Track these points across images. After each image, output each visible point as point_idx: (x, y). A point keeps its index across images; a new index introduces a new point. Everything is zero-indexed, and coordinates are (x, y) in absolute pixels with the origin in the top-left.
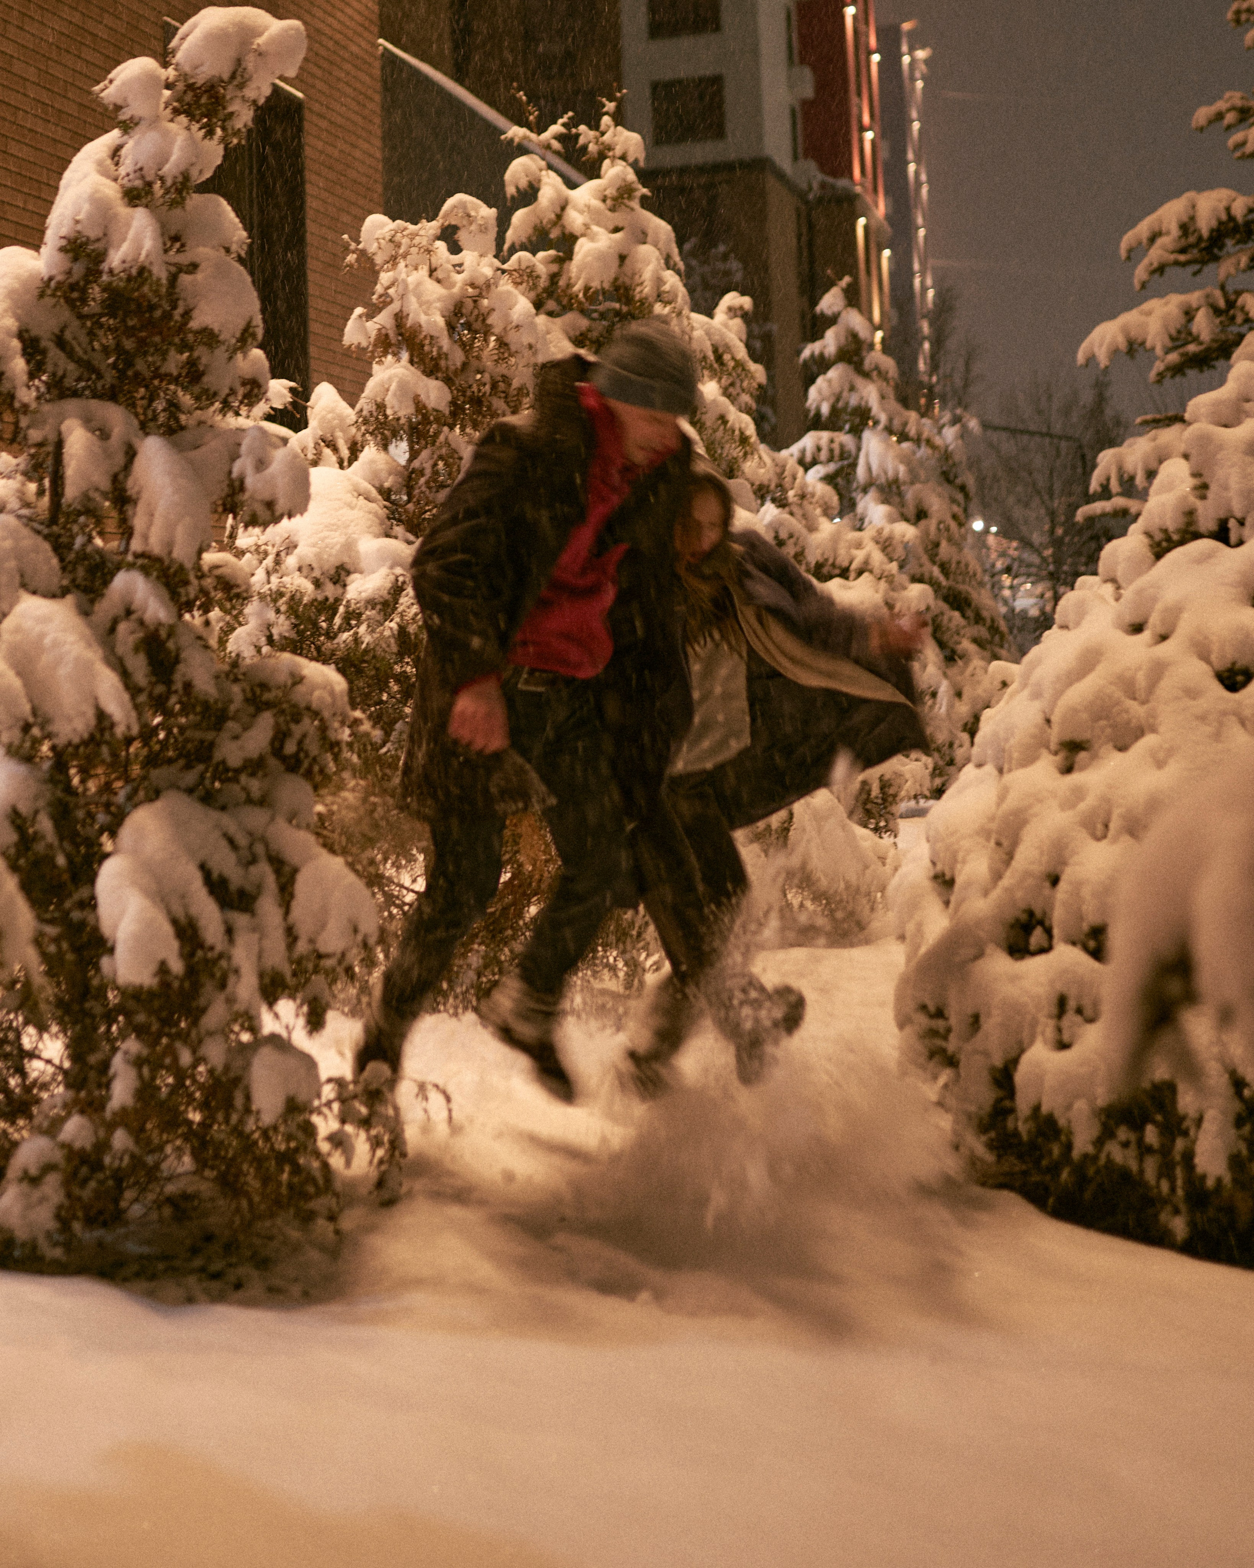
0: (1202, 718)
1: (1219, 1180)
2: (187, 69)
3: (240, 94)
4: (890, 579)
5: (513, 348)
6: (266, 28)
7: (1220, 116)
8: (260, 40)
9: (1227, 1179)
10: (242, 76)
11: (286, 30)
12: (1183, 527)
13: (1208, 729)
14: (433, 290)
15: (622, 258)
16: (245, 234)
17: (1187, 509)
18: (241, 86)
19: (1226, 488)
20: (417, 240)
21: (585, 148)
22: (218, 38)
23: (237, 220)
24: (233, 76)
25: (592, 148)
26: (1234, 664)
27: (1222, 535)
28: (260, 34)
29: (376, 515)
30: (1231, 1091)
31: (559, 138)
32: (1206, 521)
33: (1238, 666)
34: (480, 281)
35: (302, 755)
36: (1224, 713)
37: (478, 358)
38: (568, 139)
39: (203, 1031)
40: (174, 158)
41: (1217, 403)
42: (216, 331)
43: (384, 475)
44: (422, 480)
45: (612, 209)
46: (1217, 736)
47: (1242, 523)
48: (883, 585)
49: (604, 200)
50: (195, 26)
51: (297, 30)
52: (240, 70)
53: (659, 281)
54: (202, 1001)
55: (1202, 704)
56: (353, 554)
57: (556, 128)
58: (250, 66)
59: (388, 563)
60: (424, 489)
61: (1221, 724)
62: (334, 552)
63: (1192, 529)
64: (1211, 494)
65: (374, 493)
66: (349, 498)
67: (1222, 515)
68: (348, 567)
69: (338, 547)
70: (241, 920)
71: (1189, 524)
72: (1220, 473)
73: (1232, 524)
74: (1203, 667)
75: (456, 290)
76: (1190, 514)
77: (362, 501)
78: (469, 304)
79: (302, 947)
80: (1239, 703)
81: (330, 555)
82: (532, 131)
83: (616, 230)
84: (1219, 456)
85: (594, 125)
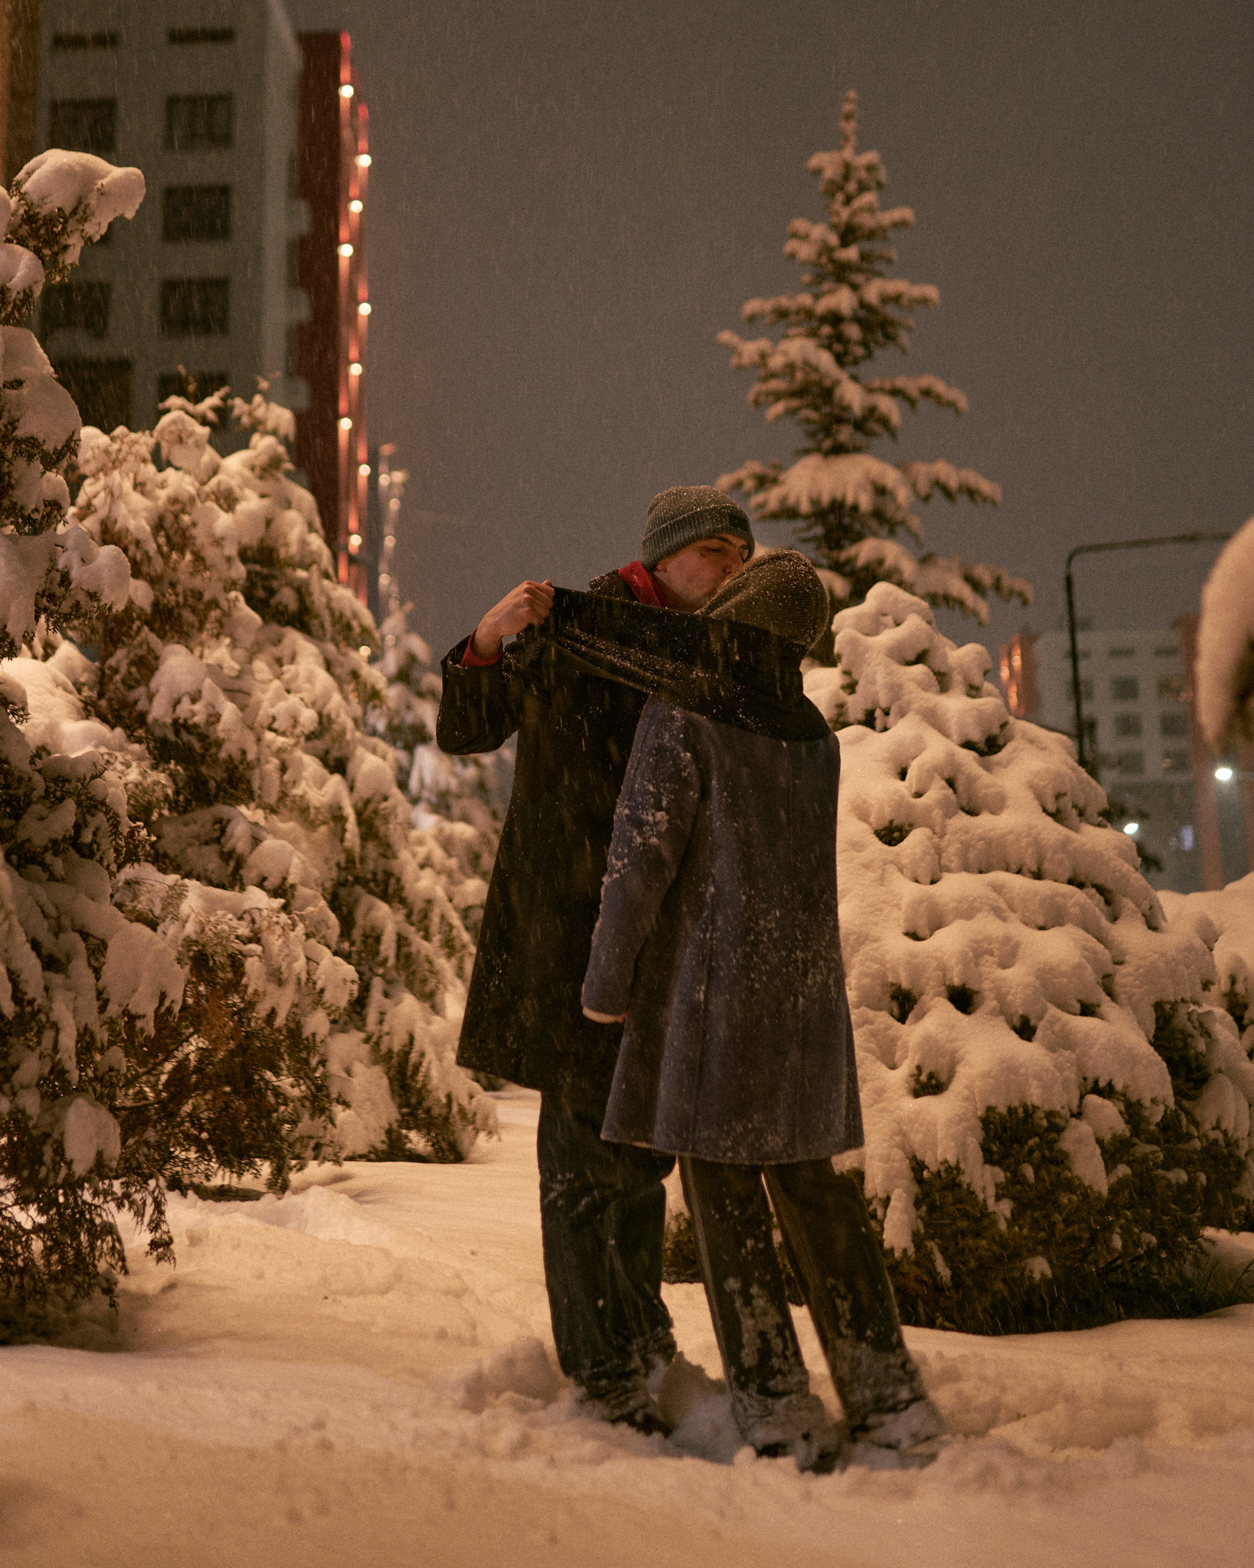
0: (867, 866)
1: (905, 1251)
2: (35, 198)
3: (81, 227)
4: (450, 874)
5: (209, 562)
6: (108, 173)
7: (739, 484)
8: (105, 181)
9: (911, 1251)
10: (84, 212)
11: (127, 175)
12: (835, 718)
13: (872, 875)
14: (137, 500)
15: (269, 522)
16: (52, 370)
17: (840, 702)
18: (84, 220)
19: (872, 682)
20: (136, 448)
21: (239, 419)
22: (65, 174)
23: (45, 356)
24: (74, 212)
25: (245, 420)
26: (891, 822)
27: (869, 721)
28: (102, 177)
29: (74, 705)
30: (910, 1174)
31: (216, 409)
32: (855, 709)
33: (895, 823)
34: (184, 497)
35: (95, 846)
36: (885, 863)
37: (175, 569)
38: (223, 412)
39: (16, 1084)
40: (19, 274)
41: (859, 617)
42: (41, 441)
43: (79, 671)
44: (118, 678)
45: (261, 478)
46: (881, 880)
47: (887, 713)
48: (443, 879)
49: (253, 469)
50: (41, 163)
51: (139, 177)
52: (83, 206)
53: (303, 543)
54: (13, 1060)
55: (865, 856)
56: (55, 737)
57: (213, 400)
58: (93, 202)
59: (93, 743)
60: (120, 685)
61: (884, 870)
62: (38, 731)
63: (841, 719)
64: (859, 689)
65: (71, 686)
66: (51, 686)
67: (869, 706)
68: (49, 748)
69: (42, 727)
70: (57, 979)
71: (840, 715)
72: (868, 670)
73: (878, 713)
74: (865, 826)
75: (161, 503)
76: (841, 706)
77: (60, 691)
78: (170, 519)
79: (113, 1009)
80: (898, 854)
81: (35, 734)
82: (189, 400)
83: (263, 496)
84: (867, 656)
85: (248, 400)
